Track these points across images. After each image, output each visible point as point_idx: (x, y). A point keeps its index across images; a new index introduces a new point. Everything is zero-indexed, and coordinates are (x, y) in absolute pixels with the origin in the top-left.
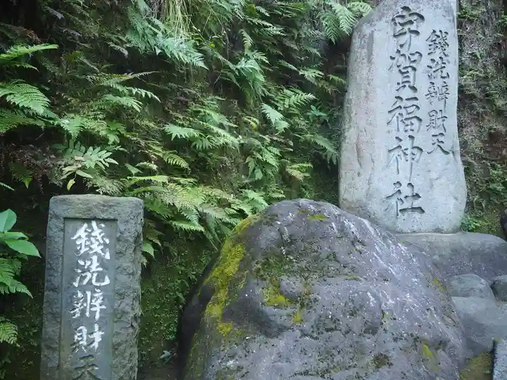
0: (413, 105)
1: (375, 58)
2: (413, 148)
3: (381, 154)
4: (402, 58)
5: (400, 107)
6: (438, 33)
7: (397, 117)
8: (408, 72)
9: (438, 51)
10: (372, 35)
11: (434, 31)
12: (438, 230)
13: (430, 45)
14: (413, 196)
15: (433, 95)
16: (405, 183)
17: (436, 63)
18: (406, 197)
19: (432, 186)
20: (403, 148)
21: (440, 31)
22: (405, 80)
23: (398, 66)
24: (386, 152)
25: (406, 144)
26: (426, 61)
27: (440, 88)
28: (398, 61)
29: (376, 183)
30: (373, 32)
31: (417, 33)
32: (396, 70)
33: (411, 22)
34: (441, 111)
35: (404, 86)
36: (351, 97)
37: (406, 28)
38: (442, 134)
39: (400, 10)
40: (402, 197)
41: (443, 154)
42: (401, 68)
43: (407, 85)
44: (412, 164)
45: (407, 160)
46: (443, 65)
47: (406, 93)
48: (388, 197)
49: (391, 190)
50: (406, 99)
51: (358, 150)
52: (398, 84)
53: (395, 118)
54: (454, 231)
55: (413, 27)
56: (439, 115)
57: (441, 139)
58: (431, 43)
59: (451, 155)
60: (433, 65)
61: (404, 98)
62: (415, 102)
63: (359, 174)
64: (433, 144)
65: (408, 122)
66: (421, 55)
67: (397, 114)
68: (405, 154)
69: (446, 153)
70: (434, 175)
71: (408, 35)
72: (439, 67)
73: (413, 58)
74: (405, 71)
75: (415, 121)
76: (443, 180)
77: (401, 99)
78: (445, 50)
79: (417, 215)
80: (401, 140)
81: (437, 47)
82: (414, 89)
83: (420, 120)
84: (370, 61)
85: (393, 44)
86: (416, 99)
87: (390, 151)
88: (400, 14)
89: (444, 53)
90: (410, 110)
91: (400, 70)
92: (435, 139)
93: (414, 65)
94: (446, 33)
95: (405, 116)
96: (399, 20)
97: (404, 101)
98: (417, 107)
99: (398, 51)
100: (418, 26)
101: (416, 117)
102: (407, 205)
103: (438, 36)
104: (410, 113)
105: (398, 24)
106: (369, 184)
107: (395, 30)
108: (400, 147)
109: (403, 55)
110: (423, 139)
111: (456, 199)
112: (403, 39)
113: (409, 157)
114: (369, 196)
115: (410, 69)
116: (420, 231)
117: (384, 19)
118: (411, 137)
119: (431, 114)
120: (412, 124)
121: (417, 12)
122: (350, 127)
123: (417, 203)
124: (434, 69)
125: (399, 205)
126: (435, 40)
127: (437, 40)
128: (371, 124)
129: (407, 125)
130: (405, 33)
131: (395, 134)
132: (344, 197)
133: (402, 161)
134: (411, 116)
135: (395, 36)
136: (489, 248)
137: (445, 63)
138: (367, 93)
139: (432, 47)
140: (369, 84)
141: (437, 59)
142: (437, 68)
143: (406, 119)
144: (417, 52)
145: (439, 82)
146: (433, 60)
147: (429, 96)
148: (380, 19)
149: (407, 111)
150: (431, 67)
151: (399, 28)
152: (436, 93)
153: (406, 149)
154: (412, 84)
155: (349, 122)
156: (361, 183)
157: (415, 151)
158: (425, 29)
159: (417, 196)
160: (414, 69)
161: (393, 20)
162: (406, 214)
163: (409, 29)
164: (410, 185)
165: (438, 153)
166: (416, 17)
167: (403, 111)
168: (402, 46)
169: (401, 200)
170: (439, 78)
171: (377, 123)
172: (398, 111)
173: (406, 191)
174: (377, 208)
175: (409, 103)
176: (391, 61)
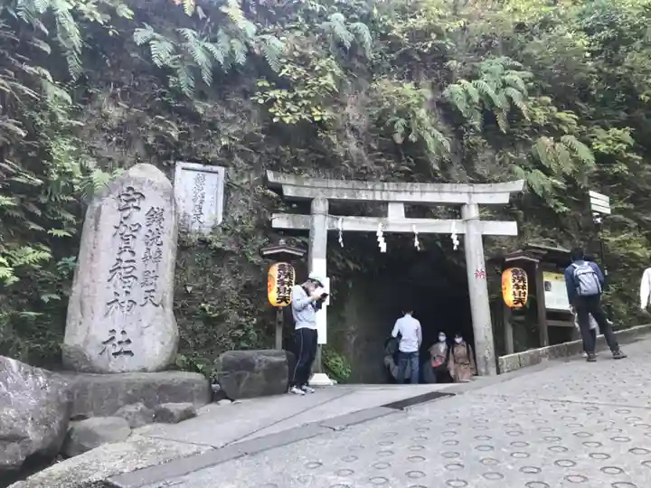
0: (131, 266)
1: (101, 227)
2: (129, 301)
3: (100, 307)
4: (124, 228)
5: (120, 268)
6: (156, 210)
7: (117, 276)
8: (128, 239)
9: (154, 223)
10: (99, 209)
11: (153, 208)
12: (145, 370)
13: (148, 219)
14: (125, 341)
15: (148, 258)
16: (119, 331)
17: (152, 233)
18: (119, 343)
19: (142, 334)
20: (120, 301)
21: (158, 208)
22: (126, 245)
23: (121, 234)
24: (104, 304)
25: (123, 297)
26: (144, 230)
27: (155, 253)
28: (121, 230)
29: (93, 332)
30: (101, 205)
31: (138, 208)
32: (118, 236)
33: (134, 200)
34: (154, 272)
35: (125, 251)
37: (130, 204)
38: (153, 290)
40: (115, 342)
41: (154, 307)
42: (123, 236)
43: (128, 249)
44: (127, 314)
45: (123, 312)
46: (158, 235)
47: (126, 256)
48: (104, 343)
49: (107, 337)
50: (126, 261)
51: (81, 303)
52: (120, 248)
53: (115, 276)
54: (158, 370)
55: (135, 204)
56: (152, 275)
57: (152, 294)
58: (150, 217)
59: (160, 306)
60: (150, 234)
61: (124, 260)
62: (132, 264)
63: (80, 323)
64: (146, 298)
65: (125, 280)
66: (140, 226)
67: (117, 274)
68: (122, 307)
69: (157, 306)
70: (144, 324)
71: (132, 210)
72: (155, 236)
73: (133, 228)
74: (126, 238)
75: (131, 279)
76: (152, 328)
77: (121, 260)
78: (161, 223)
79: (127, 358)
80: (118, 295)
81: (154, 220)
82: (133, 253)
83: (135, 277)
84: (96, 229)
85: (118, 216)
86: (133, 261)
87: (108, 304)
88: (125, 192)
89: (160, 225)
90: (128, 270)
91: (122, 238)
92: (147, 294)
93: (134, 234)
94: (162, 210)
95: (124, 275)
96: (123, 197)
97: (124, 262)
98: (134, 268)
99: (121, 222)
100: (139, 203)
102: (117, 350)
103: (156, 212)
104: (128, 273)
105: (123, 201)
106: (88, 332)
107: (120, 205)
108: (117, 300)
109: (126, 226)
110: (138, 293)
111: (163, 343)
112: (126, 213)
113: (125, 309)
114: (86, 342)
115: (130, 237)
116: (128, 371)
117: (111, 196)
118: (128, 293)
119: (146, 274)
120: (129, 282)
121: (140, 191)
123: (128, 348)
124: (150, 238)
125: (112, 349)
126: (153, 215)
127: (155, 216)
128: (93, 281)
129: (125, 282)
130: (129, 208)
131: (113, 290)
133: (118, 312)
134: (129, 275)
135: (120, 210)
137: (160, 234)
138: (92, 255)
139: (150, 220)
140: (94, 248)
141: (154, 230)
142: (153, 238)
143: (124, 278)
144: (137, 224)
145: (154, 248)
146: (150, 231)
147: (145, 259)
148: (108, 196)
149: (125, 271)
150: (148, 236)
151: (123, 204)
152: (151, 257)
153: (123, 302)
154: (131, 249)
156: (81, 331)
157: (130, 304)
158: (146, 206)
159: (129, 342)
160: (134, 237)
161: (119, 196)
162: (118, 357)
163: (132, 205)
164: (123, 332)
165: (149, 305)
166: (138, 196)
167: (122, 271)
168: (125, 218)
169: (114, 345)
170: (154, 245)
171: (100, 280)
172: (118, 271)
173: (119, 337)
174: (92, 352)
175: (127, 265)
176: (115, 230)
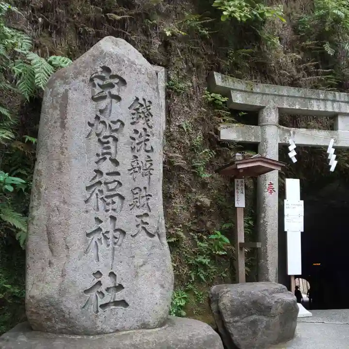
0: (115, 181)
1: (69, 122)
2: (116, 230)
3: (76, 238)
4: (101, 126)
5: (100, 183)
6: (142, 101)
7: (97, 194)
8: (108, 142)
9: (142, 121)
10: (65, 96)
11: (137, 99)
12: (144, 326)
13: (133, 114)
14: (115, 287)
15: (137, 169)
16: (106, 273)
17: (139, 134)
18: (108, 289)
19: (136, 275)
20: (104, 231)
21: (144, 100)
22: (105, 151)
23: (98, 135)
24: (84, 235)
25: (107, 226)
26: (128, 130)
27: (144, 163)
28: (97, 129)
29: (71, 275)
30: (67, 91)
31: (118, 98)
32: (94, 138)
33: (111, 86)
34: (145, 188)
35: (105, 159)
36: (40, 168)
37: (106, 92)
38: (146, 215)
39: (100, 70)
40: (102, 289)
41: (147, 237)
42: (101, 138)
43: (108, 157)
44: (114, 249)
45: (108, 245)
46: (147, 137)
47: (106, 166)
48: (87, 291)
49: (90, 282)
50: (107, 174)
51: (49, 233)
52: (98, 155)
53: (94, 195)
55: (114, 91)
56: (144, 193)
57: (145, 219)
58: (134, 112)
59: (156, 238)
60: (136, 136)
61: (105, 172)
62: (117, 178)
63: (50, 263)
64: (137, 226)
65: (109, 201)
66: (123, 124)
67: (97, 191)
68: (106, 238)
69: (152, 236)
70: (138, 261)
71: (108, 100)
72: (142, 139)
73: (114, 127)
74: (106, 140)
75: (116, 199)
76: (148, 267)
77: (101, 173)
78: (149, 120)
79: (120, 309)
80: (101, 222)
81: (140, 117)
82: (116, 162)
83: (122, 198)
84: (63, 126)
85: (92, 109)
86: (118, 174)
87: (88, 235)
88: (100, 73)
89: (147, 124)
90: (111, 186)
91: (99, 140)
92: (139, 220)
93: (115, 134)
94: (150, 102)
95: (106, 193)
96: (97, 81)
97: (105, 175)
98: (120, 184)
99: (97, 118)
101: (118, 195)
102: (108, 298)
103: (142, 105)
104: (112, 190)
105: (97, 86)
106: (63, 276)
107: (93, 91)
108: (99, 229)
109: (103, 122)
110: (127, 219)
111: (162, 286)
112: (103, 104)
113: (110, 242)
114: (62, 292)
115: (110, 139)
116: (123, 329)
117: (81, 78)
118: (113, 218)
119: (135, 192)
120: (114, 203)
121: (119, 74)
122: (39, 204)
123: (119, 296)
124: (137, 141)
125: (99, 299)
126: (138, 109)
127: (141, 110)
128: (65, 202)
129: (108, 204)
130: (104, 98)
131: (93, 214)
132: (32, 294)
133: (103, 246)
134: (112, 193)
135: (93, 99)
136: (197, 344)
137: (149, 136)
138: (60, 164)
139: (135, 116)
140: (62, 153)
141: (141, 130)
142: (140, 140)
143: (107, 197)
144: (119, 121)
145: (142, 156)
146: (136, 132)
147: (132, 171)
148: (76, 78)
149: (108, 187)
150: (134, 139)
151: (98, 90)
152: (140, 168)
153: (107, 232)
154: (113, 157)
155: (39, 199)
157: (117, 234)
158: (128, 95)
159: (120, 287)
160: (116, 139)
161: (92, 80)
162: (108, 310)
163: (110, 93)
164: (112, 274)
165: (143, 235)
166: (117, 81)
167: (103, 187)
168: (101, 111)
169: (101, 293)
170: (142, 152)
171: (73, 201)
172: (98, 188)
173: (107, 282)
174: (72, 305)
175: (110, 178)
176: (89, 128)
